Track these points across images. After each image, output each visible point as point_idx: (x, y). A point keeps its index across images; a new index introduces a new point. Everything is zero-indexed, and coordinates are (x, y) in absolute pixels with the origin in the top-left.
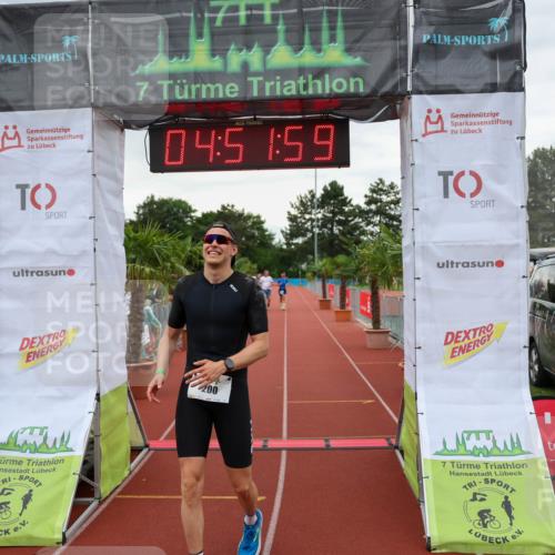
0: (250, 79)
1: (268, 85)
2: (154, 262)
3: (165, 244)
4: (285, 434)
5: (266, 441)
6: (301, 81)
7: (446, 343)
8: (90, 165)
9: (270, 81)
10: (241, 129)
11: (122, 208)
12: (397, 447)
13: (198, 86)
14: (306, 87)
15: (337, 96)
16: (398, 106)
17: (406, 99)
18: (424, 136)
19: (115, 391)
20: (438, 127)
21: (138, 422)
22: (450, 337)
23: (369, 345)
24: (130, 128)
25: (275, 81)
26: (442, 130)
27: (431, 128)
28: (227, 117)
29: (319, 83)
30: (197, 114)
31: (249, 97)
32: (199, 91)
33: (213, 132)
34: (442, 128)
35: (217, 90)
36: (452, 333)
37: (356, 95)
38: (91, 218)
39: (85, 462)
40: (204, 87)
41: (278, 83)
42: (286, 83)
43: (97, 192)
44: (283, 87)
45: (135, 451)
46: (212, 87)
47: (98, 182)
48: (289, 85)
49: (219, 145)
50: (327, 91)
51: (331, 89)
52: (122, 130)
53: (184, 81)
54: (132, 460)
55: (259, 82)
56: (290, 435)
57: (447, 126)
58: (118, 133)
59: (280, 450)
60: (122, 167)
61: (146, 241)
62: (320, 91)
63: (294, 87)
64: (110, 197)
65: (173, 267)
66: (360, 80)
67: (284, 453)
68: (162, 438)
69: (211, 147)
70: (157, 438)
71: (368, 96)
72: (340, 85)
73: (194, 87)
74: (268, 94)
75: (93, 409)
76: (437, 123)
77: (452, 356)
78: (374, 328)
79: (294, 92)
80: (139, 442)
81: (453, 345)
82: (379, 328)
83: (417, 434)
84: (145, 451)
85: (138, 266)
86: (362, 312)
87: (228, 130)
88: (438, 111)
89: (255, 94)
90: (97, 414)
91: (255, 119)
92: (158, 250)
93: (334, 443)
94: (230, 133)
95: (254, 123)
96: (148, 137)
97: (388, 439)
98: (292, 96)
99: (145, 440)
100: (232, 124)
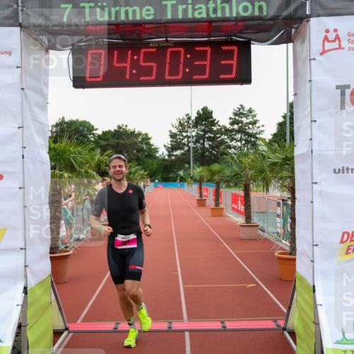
0: (164, 3)
1: (181, 8)
2: (71, 168)
3: (80, 153)
4: (185, 316)
5: (170, 323)
6: (211, 5)
7: (342, 242)
8: (19, 80)
9: (182, 4)
10: (154, 50)
11: (47, 120)
12: (284, 329)
13: (118, 8)
14: (215, 10)
15: (243, 19)
16: (293, 30)
17: (304, 21)
18: (321, 54)
19: (41, 283)
20: (336, 45)
21: (60, 309)
22: (346, 236)
23: (242, 236)
24: (54, 48)
25: (187, 4)
26: (340, 48)
27: (328, 46)
28: (142, 40)
29: (227, 6)
30: (115, 36)
31: (164, 19)
32: (117, 13)
33: (130, 52)
34: (340, 45)
35: (134, 12)
36: (348, 233)
37: (260, 18)
38: (19, 127)
39: (14, 348)
40: (123, 10)
41: (190, 7)
42: (197, 7)
43: (25, 104)
44: (194, 10)
45: (57, 334)
46: (130, 10)
47: (26, 96)
48: (201, 8)
49: (135, 64)
50: (234, 14)
51: (238, 13)
52: (47, 51)
53: (105, 4)
54: (54, 344)
55: (172, 5)
56: (190, 317)
57: (344, 44)
58: (43, 53)
59: (183, 331)
60: (46, 84)
61: (64, 151)
62: (228, 15)
63: (204, 10)
64: (37, 110)
65: (86, 172)
66: (264, 4)
67: (187, 334)
68: (79, 321)
69: (128, 65)
70: (75, 320)
71: (269, 20)
72: (246, 9)
73: (113, 10)
74: (180, 16)
75: (21, 303)
76: (335, 41)
77: (347, 253)
78: (247, 223)
79: (204, 15)
80: (60, 326)
81: (348, 243)
82: (250, 223)
83: (317, 323)
84: (66, 333)
85: (57, 172)
86: (234, 209)
87: (143, 51)
88: (336, 31)
89: (169, 16)
90: (25, 306)
91: (167, 40)
92: (74, 158)
93: (229, 325)
94: (144, 52)
95: (166, 44)
96: (71, 56)
97: (275, 321)
98: (202, 18)
99: (65, 325)
100: (147, 45)
